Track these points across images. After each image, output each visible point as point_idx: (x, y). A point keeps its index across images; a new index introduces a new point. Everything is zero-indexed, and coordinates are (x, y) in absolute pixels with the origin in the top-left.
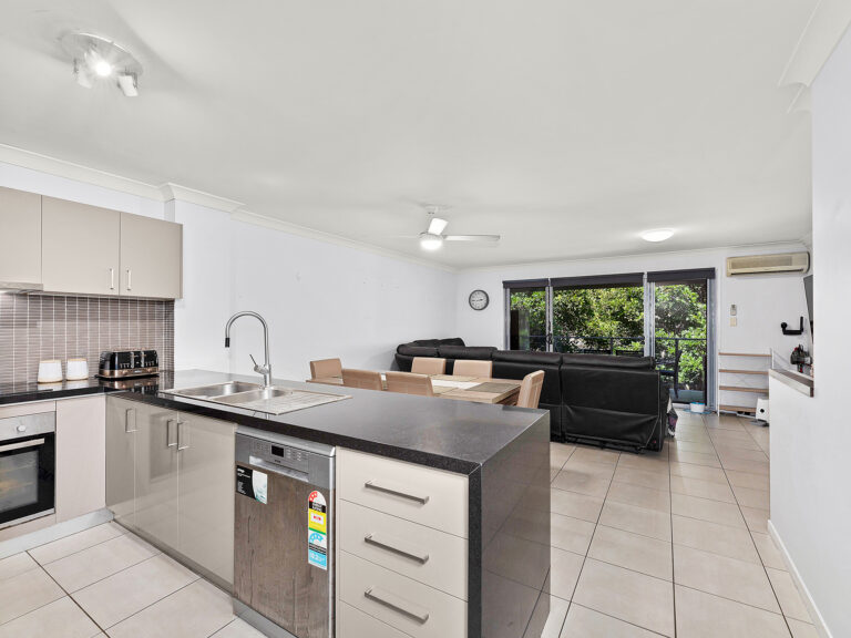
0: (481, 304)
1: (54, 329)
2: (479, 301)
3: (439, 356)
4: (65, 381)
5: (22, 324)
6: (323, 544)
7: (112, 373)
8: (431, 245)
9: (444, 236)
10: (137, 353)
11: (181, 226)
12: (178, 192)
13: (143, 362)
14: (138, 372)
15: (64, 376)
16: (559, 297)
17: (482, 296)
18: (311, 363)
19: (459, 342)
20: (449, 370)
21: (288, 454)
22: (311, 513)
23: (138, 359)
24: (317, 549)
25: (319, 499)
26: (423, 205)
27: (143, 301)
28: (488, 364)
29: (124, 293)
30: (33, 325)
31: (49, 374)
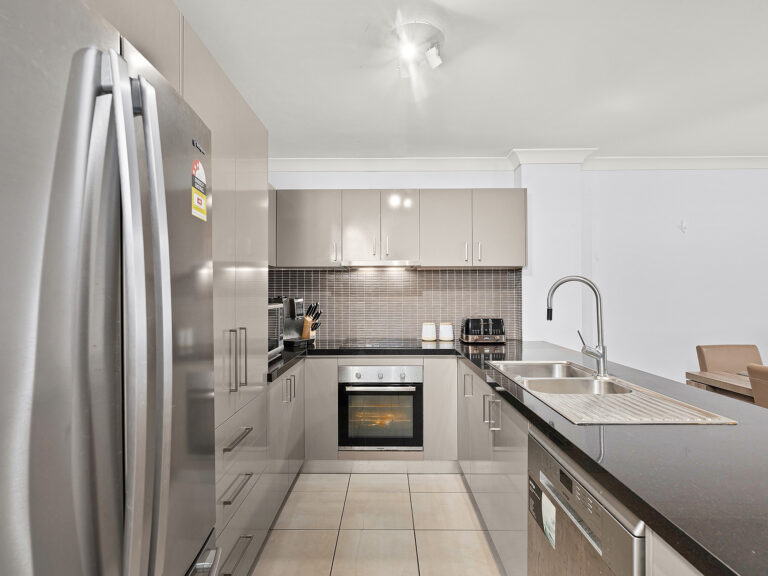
1: (434, 297)
4: (437, 341)
5: (414, 293)
7: (467, 338)
10: (486, 320)
11: (526, 190)
12: (524, 156)
13: (490, 330)
14: (487, 339)
15: (437, 336)
18: (699, 349)
23: (486, 326)
27: (496, 271)
29: (477, 264)
30: (421, 294)
31: (428, 332)
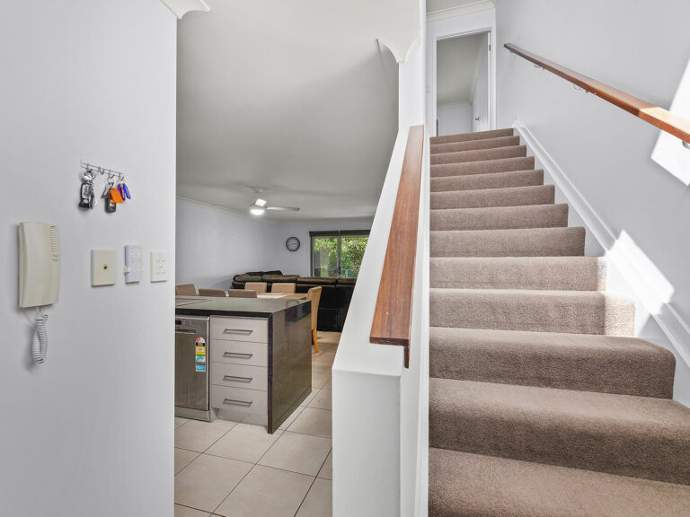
0: (294, 247)
2: (293, 244)
3: (263, 281)
6: (204, 360)
8: (257, 212)
9: (265, 207)
16: (351, 242)
17: (295, 242)
19: (279, 273)
20: (269, 290)
21: (184, 323)
22: (197, 348)
24: (200, 364)
25: (202, 340)
26: (252, 187)
28: (293, 285)
